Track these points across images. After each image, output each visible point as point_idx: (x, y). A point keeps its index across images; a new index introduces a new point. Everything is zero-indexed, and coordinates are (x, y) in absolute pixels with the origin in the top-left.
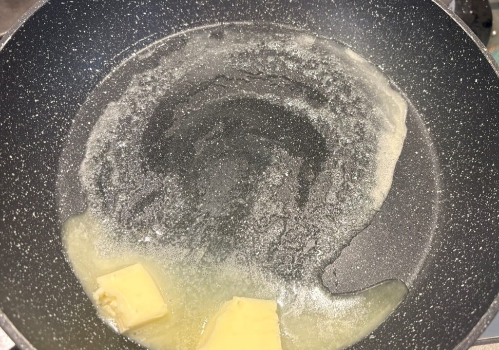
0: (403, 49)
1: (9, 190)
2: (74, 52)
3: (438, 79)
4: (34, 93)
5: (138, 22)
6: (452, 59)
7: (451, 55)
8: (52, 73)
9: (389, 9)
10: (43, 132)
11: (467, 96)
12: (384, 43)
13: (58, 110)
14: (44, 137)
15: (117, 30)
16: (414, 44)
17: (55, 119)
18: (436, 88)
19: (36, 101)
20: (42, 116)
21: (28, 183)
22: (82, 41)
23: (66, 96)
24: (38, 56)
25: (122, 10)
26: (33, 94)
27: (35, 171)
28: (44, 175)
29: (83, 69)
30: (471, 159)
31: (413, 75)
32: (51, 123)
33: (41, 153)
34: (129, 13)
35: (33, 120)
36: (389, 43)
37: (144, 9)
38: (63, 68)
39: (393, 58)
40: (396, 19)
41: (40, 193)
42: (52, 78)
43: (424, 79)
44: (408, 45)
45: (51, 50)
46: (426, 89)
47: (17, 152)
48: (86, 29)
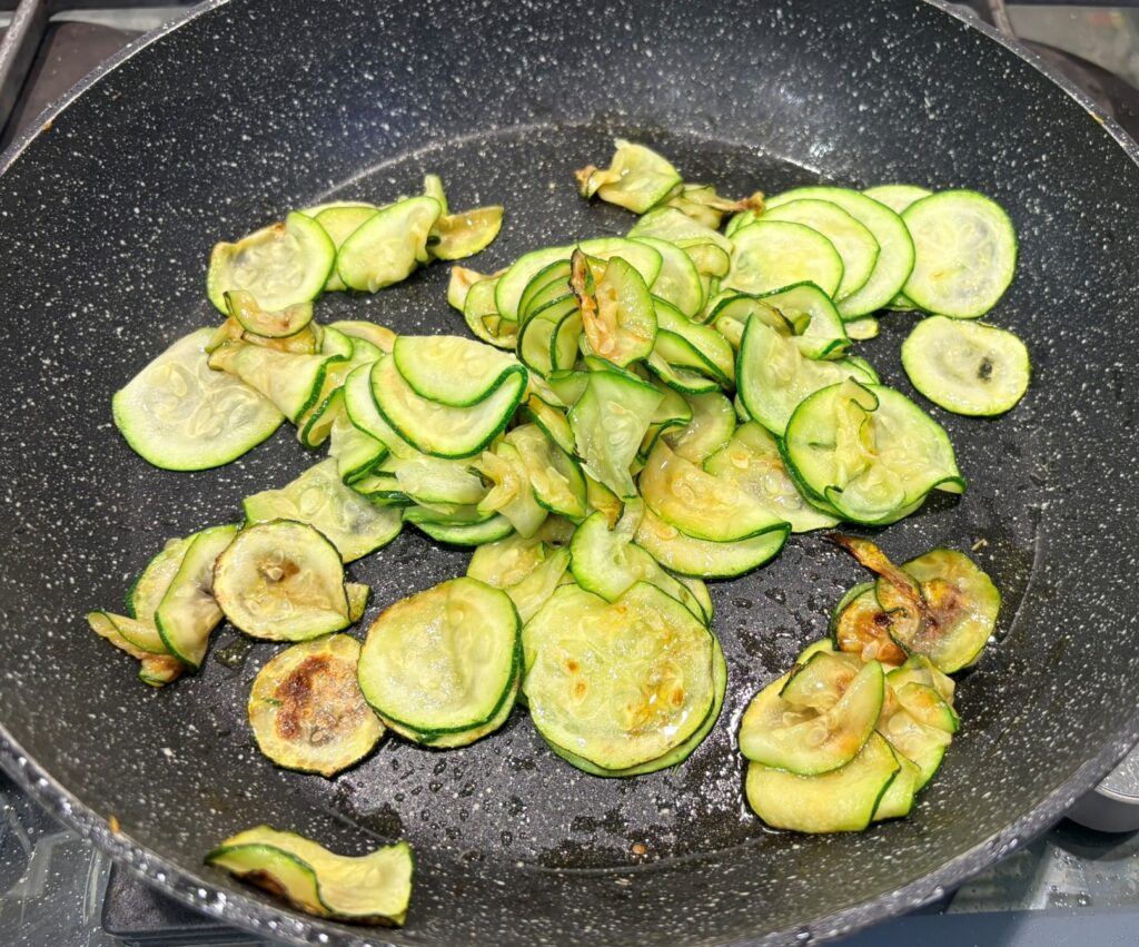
0: (1066, 302)
1: (96, 263)
5: (523, 72)
8: (302, 100)
9: (1064, 199)
10: (229, 200)
12: (1029, 278)
13: (280, 174)
14: (227, 210)
15: (474, 72)
16: (1092, 295)
17: (268, 189)
18: (1102, 414)
19: (245, 138)
20: (242, 171)
21: (145, 272)
22: (391, 66)
23: (312, 155)
24: (286, 57)
25: (498, 36)
26: (243, 122)
27: (173, 261)
28: (187, 276)
29: (370, 119)
30: (1098, 597)
31: (1065, 370)
32: (255, 190)
33: (204, 234)
34: (510, 46)
35: (221, 169)
36: (1041, 281)
37: (544, 48)
38: (330, 103)
39: (1039, 318)
40: (1073, 228)
41: (157, 303)
42: (298, 111)
43: (1084, 386)
44: (1080, 297)
45: (319, 56)
46: (1080, 409)
47: (154, 209)
48: (408, 46)
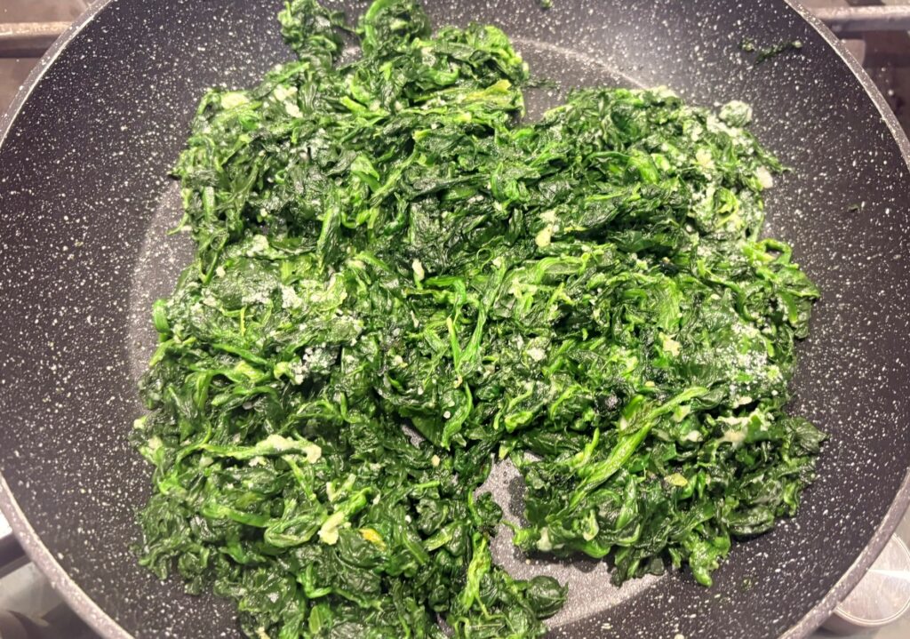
2: (199, 53)
3: (825, 195)
4: (122, 115)
6: (854, 164)
7: (855, 157)
11: (868, 235)
